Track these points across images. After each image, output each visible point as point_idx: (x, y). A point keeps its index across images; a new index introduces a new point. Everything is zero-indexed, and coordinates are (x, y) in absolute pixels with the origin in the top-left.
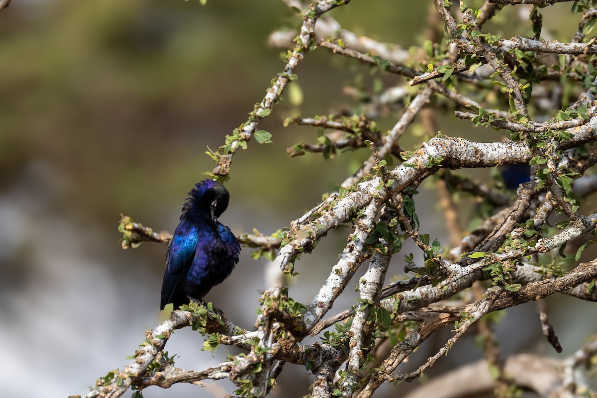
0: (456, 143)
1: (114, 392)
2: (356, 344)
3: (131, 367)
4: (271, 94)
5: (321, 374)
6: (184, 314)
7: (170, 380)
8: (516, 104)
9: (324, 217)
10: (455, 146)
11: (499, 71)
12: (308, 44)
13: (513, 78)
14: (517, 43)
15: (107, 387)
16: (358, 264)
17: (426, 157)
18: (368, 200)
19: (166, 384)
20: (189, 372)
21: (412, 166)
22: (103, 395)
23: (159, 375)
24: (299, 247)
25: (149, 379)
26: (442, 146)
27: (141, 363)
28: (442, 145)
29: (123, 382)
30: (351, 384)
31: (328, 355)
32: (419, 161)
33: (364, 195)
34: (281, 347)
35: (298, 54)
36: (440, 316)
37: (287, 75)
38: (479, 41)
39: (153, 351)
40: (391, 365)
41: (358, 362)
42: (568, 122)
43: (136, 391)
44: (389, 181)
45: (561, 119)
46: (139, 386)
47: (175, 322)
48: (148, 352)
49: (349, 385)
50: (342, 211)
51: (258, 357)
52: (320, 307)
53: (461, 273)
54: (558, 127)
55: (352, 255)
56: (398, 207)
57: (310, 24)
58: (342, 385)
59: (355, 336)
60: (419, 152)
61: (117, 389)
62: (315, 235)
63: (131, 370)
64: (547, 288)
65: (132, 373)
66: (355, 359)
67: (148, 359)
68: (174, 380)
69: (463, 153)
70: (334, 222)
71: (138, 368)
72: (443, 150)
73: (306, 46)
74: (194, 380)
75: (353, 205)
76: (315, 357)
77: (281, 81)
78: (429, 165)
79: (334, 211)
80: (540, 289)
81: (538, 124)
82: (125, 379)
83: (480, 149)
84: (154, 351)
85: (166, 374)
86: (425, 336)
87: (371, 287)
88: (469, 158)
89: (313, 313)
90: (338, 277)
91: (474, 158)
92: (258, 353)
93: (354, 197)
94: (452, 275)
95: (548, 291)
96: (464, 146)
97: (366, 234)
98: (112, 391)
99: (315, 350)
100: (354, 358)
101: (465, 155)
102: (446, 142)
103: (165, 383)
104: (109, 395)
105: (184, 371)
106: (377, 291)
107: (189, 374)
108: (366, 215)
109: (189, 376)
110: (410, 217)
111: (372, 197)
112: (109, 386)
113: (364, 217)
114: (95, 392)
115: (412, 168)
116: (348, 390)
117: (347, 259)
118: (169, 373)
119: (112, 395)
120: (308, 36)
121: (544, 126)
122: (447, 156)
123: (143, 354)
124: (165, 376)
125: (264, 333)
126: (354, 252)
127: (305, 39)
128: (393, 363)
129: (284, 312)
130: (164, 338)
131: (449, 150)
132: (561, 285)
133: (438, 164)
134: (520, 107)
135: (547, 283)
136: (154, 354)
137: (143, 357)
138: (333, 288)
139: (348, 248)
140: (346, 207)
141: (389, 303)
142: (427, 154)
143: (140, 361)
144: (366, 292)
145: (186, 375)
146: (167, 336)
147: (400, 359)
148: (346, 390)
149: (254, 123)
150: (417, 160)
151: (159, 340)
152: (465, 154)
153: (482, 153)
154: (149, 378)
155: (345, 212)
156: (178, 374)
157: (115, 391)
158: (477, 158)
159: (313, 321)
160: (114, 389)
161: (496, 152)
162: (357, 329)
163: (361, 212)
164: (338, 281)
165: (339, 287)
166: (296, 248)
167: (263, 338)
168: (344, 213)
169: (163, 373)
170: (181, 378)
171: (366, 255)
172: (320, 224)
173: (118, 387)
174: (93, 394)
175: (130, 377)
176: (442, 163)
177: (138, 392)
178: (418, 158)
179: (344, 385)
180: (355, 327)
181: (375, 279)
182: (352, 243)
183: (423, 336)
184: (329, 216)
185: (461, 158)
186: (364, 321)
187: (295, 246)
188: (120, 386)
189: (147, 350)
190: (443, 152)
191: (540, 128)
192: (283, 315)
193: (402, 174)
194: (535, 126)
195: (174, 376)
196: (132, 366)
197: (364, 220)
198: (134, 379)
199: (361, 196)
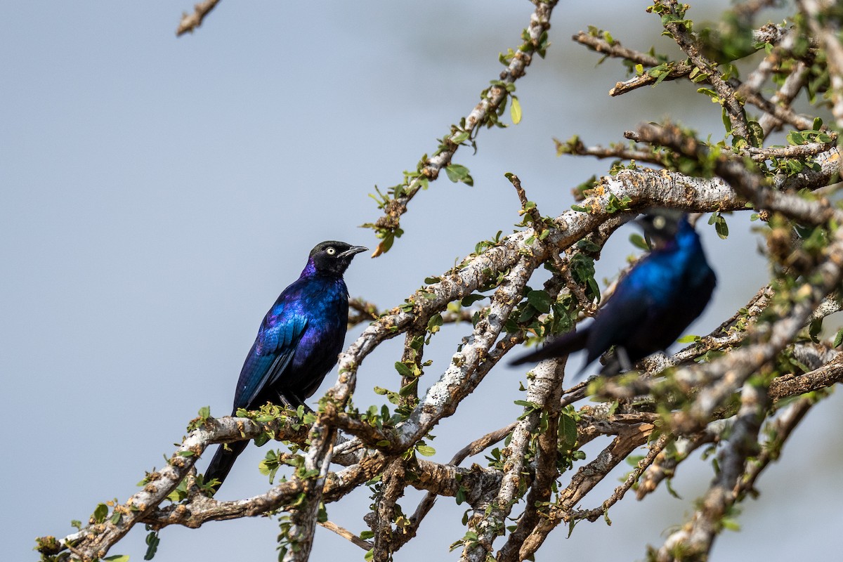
0: (657, 177)
1: (107, 533)
2: (512, 466)
3: (137, 497)
4: (478, 111)
5: (479, 510)
6: (232, 421)
7: (199, 517)
8: (732, 121)
9: (442, 284)
10: (654, 182)
11: (706, 73)
12: (537, 39)
13: (726, 83)
14: (768, 34)
15: (98, 525)
16: (500, 351)
17: (607, 197)
18: (514, 259)
19: (194, 522)
20: (226, 505)
21: (585, 210)
22: (92, 537)
23: (182, 509)
24: (391, 326)
25: (167, 515)
26: (632, 182)
27: (151, 492)
28: (632, 180)
29: (121, 517)
30: (493, 524)
31: (491, 483)
32: (597, 203)
33: (508, 251)
34: (363, 469)
35: (523, 53)
36: (640, 428)
37: (504, 84)
38: (675, 30)
39: (173, 474)
40: (570, 498)
41: (511, 492)
42: (802, 147)
43: (150, 531)
44: (544, 231)
45: (792, 142)
46: (154, 525)
47: (212, 433)
48: (165, 475)
49: (488, 526)
50: (471, 275)
51: (300, 484)
52: (427, 412)
53: (663, 365)
54: (787, 154)
55: (483, 337)
56: (563, 269)
57: (543, 10)
58: (479, 526)
59: (514, 456)
60: (597, 190)
61: (112, 529)
62: (420, 309)
63: (135, 501)
64: (788, 386)
65: (137, 506)
66: (507, 488)
67: (165, 485)
68: (204, 517)
69: (666, 191)
70: (458, 291)
71: (147, 499)
72: (635, 187)
73: (535, 43)
74: (233, 516)
75: (490, 266)
76: (472, 486)
77: (495, 93)
78: (610, 209)
79: (460, 274)
80: (778, 388)
81: (757, 150)
82: (125, 514)
83: (693, 186)
84: (175, 475)
85: (193, 508)
86: (620, 455)
87: (541, 384)
88: (676, 199)
89: (416, 421)
90: (459, 369)
91: (684, 199)
92: (301, 477)
93: (492, 255)
94: (650, 368)
95: (789, 392)
96: (668, 182)
97: (507, 308)
98: (105, 532)
99: (472, 475)
100: (505, 487)
101: (670, 195)
102: (639, 176)
103: (191, 520)
104: (100, 536)
105: (218, 504)
106: (552, 390)
107: (225, 508)
108: (510, 281)
109: (225, 510)
110: (583, 283)
111: (520, 256)
112: (101, 525)
113: (505, 283)
114: (83, 533)
115: (584, 214)
116: (487, 533)
117: (474, 343)
118: (198, 507)
119: (104, 537)
120: (538, 28)
121: (765, 153)
122: (640, 196)
123: (156, 478)
124: (191, 510)
125: (317, 449)
126: (487, 333)
127: (535, 32)
128: (572, 495)
129: (350, 419)
130: (192, 456)
131: (645, 187)
132: (806, 383)
133: (624, 207)
134: (738, 125)
135: (788, 380)
136: (174, 478)
137: (156, 483)
138: (450, 385)
139: (479, 328)
140: (478, 268)
141: (603, 409)
142: (608, 193)
143: (151, 489)
144: (534, 391)
145: (222, 509)
146: (196, 452)
147: (584, 490)
148: (484, 532)
149: (446, 153)
150: (593, 202)
151: (182, 458)
152: (670, 193)
153: (696, 191)
154: (167, 513)
155: (477, 276)
156: (210, 507)
157: (110, 531)
158: (688, 199)
159: (414, 432)
160: (108, 529)
161: (716, 191)
162: (516, 445)
163: (501, 277)
164: (458, 375)
165: (459, 383)
166: (387, 327)
167: (315, 456)
168: (475, 277)
169: (189, 507)
170: (214, 513)
171: (515, 338)
172: (434, 292)
173: (113, 526)
174: (79, 536)
175: (133, 511)
176: (629, 205)
177: (153, 534)
178: (596, 199)
179: (482, 526)
180: (514, 441)
181: (548, 373)
182: (485, 321)
183: (617, 455)
184: (450, 281)
185: (665, 200)
186: (528, 433)
187: (385, 323)
188: (117, 524)
189: (164, 473)
190: (634, 189)
191: (760, 155)
192: (348, 423)
193: (569, 221)
194: (751, 152)
195: (204, 511)
196: (139, 495)
197: (505, 287)
198: (139, 514)
199: (504, 252)
